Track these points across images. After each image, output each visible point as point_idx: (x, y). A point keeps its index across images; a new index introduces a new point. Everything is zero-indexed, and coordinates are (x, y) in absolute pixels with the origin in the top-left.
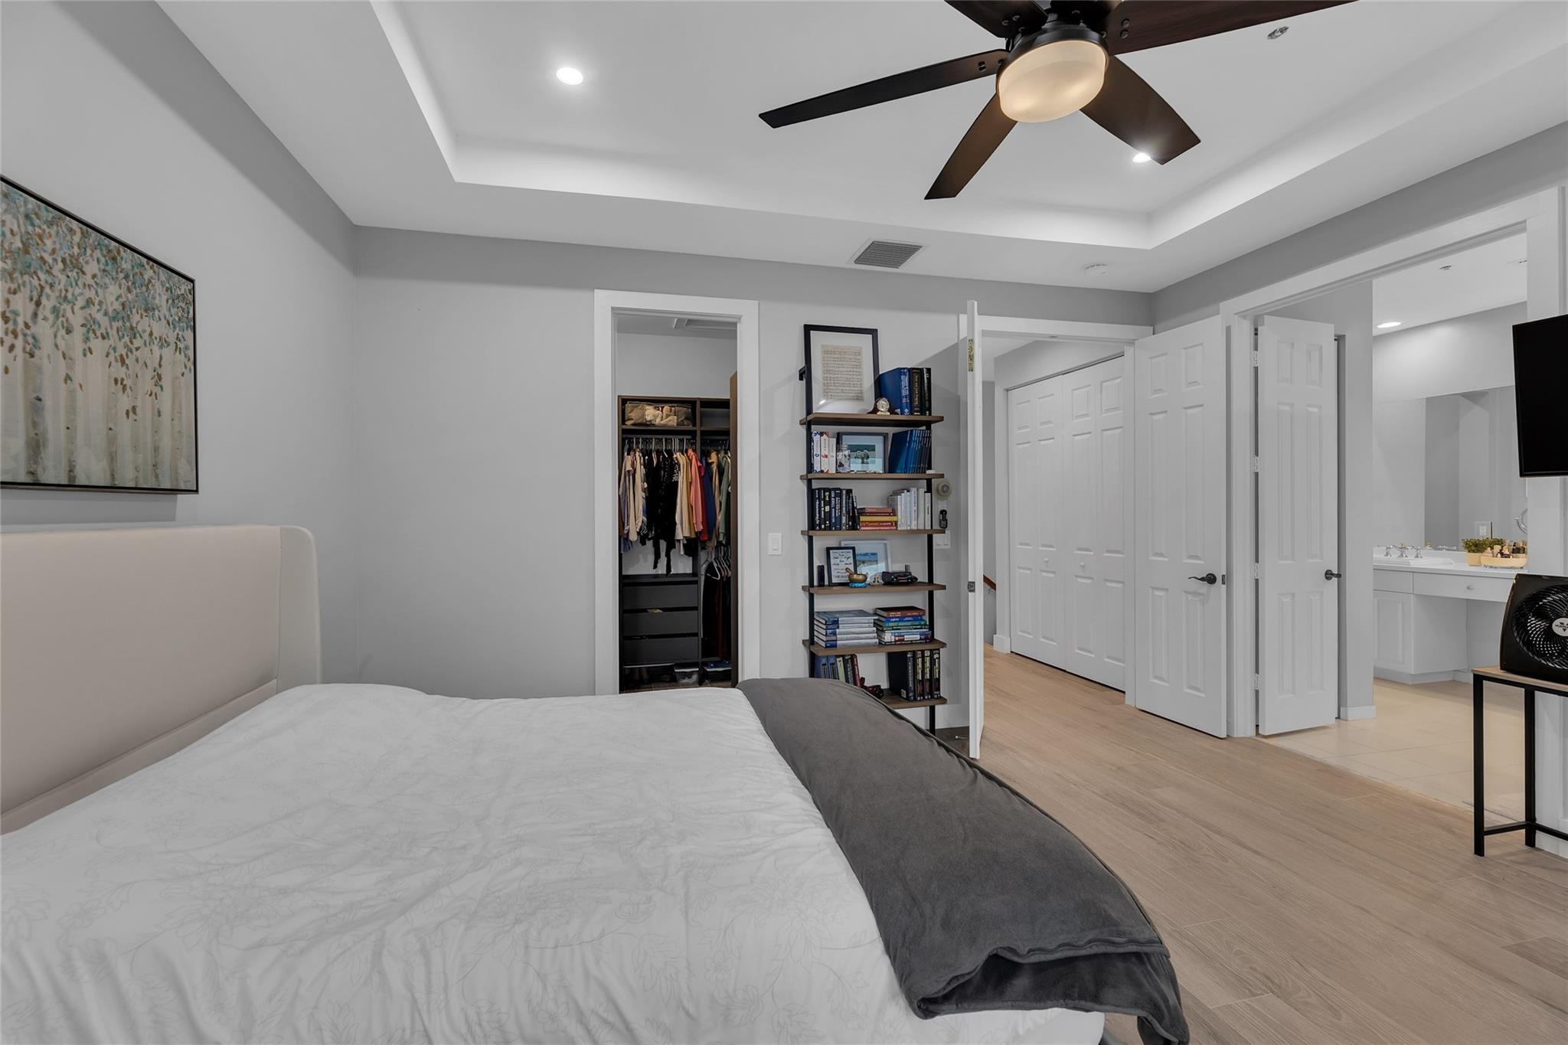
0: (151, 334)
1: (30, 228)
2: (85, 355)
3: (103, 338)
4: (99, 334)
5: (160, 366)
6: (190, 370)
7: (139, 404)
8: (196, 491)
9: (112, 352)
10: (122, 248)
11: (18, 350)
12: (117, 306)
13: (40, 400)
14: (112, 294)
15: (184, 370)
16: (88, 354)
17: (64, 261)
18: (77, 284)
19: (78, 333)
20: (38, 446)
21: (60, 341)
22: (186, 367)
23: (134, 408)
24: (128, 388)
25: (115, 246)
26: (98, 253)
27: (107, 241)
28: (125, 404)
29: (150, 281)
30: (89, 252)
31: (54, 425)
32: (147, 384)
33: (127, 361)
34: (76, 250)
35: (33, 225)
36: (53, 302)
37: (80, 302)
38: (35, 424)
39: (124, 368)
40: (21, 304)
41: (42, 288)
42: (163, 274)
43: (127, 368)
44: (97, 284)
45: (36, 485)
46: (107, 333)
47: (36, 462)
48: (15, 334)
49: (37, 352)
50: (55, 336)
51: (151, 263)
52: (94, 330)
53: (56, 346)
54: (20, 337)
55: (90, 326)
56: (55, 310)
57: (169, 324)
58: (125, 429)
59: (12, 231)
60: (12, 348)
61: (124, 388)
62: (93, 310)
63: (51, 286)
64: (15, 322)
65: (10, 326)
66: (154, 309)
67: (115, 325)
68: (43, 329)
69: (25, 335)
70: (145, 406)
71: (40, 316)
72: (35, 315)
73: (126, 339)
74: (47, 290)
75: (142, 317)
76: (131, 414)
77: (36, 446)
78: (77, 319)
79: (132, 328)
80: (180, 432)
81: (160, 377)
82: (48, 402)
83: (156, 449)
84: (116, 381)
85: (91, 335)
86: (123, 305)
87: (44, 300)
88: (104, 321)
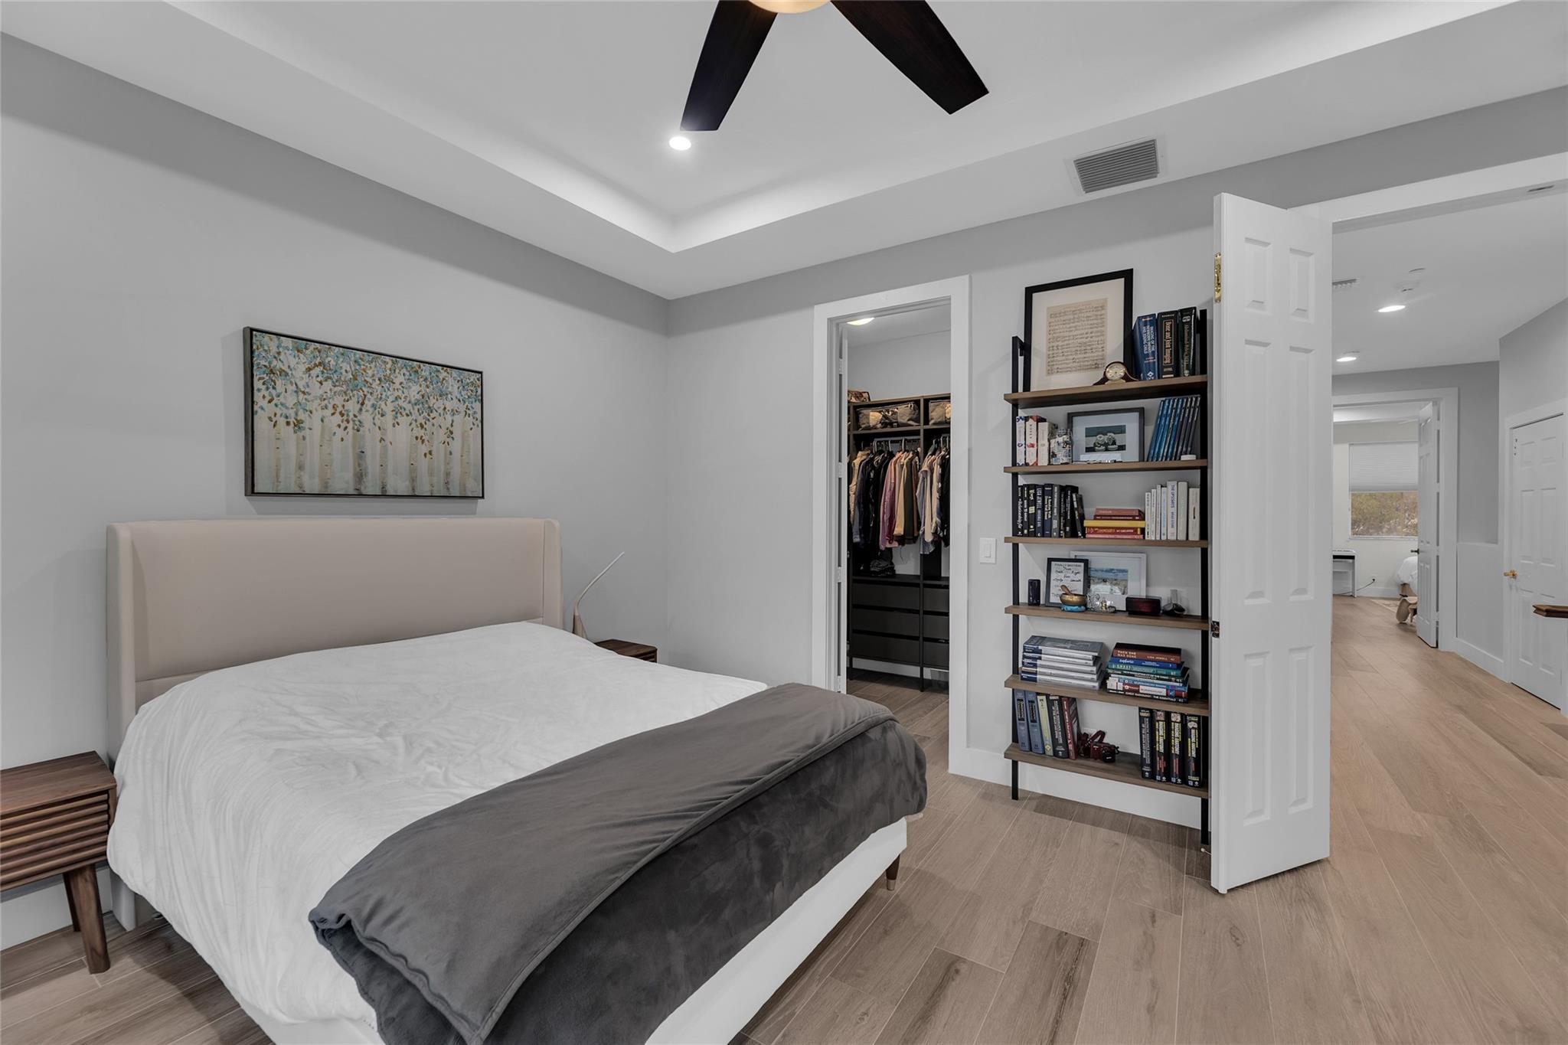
0: (445, 408)
1: (358, 367)
2: (394, 426)
3: (407, 415)
4: (404, 414)
5: (452, 426)
6: (478, 426)
7: (434, 449)
8: (483, 497)
9: (414, 422)
10: (422, 365)
11: (350, 429)
12: (419, 397)
13: (363, 452)
14: (414, 391)
15: (472, 426)
16: (396, 425)
17: (380, 379)
18: (389, 389)
19: (389, 416)
20: (361, 475)
21: (377, 422)
22: (474, 424)
23: (430, 453)
24: (426, 441)
25: (414, 365)
26: (404, 371)
27: (410, 363)
28: (424, 449)
29: (444, 379)
30: (397, 371)
31: (372, 465)
32: (441, 435)
33: (425, 426)
34: (388, 372)
35: (359, 365)
36: (373, 401)
37: (391, 398)
38: (359, 465)
39: (423, 431)
40: (352, 407)
41: (365, 396)
42: (455, 373)
43: (426, 429)
44: (403, 387)
45: (361, 495)
46: (411, 413)
47: (360, 483)
48: (348, 421)
49: (361, 429)
50: (374, 419)
51: (445, 368)
52: (401, 413)
53: (374, 424)
54: (351, 422)
55: (397, 412)
56: (374, 406)
57: (459, 400)
58: (423, 464)
59: (346, 371)
60: (346, 428)
61: (423, 441)
62: (400, 402)
63: (371, 393)
64: (348, 415)
65: (345, 418)
66: (447, 394)
67: (416, 407)
68: (366, 417)
69: (354, 421)
70: (439, 450)
71: (364, 410)
72: (361, 410)
73: (425, 414)
74: (369, 396)
75: (437, 400)
76: (428, 455)
77: (360, 476)
78: (388, 409)
79: (429, 407)
80: (468, 463)
81: (452, 433)
82: (368, 452)
83: (448, 474)
84: (417, 438)
85: (399, 415)
86: (423, 396)
87: (366, 402)
88: (408, 407)
